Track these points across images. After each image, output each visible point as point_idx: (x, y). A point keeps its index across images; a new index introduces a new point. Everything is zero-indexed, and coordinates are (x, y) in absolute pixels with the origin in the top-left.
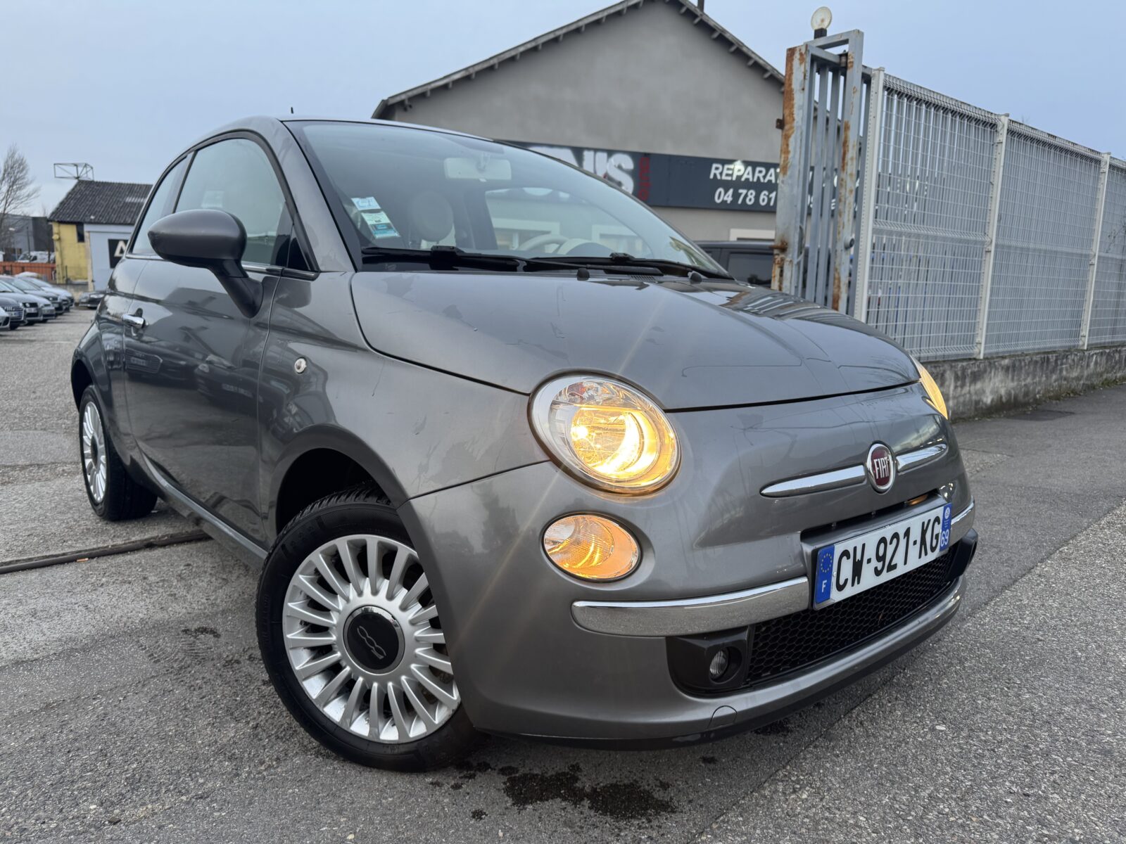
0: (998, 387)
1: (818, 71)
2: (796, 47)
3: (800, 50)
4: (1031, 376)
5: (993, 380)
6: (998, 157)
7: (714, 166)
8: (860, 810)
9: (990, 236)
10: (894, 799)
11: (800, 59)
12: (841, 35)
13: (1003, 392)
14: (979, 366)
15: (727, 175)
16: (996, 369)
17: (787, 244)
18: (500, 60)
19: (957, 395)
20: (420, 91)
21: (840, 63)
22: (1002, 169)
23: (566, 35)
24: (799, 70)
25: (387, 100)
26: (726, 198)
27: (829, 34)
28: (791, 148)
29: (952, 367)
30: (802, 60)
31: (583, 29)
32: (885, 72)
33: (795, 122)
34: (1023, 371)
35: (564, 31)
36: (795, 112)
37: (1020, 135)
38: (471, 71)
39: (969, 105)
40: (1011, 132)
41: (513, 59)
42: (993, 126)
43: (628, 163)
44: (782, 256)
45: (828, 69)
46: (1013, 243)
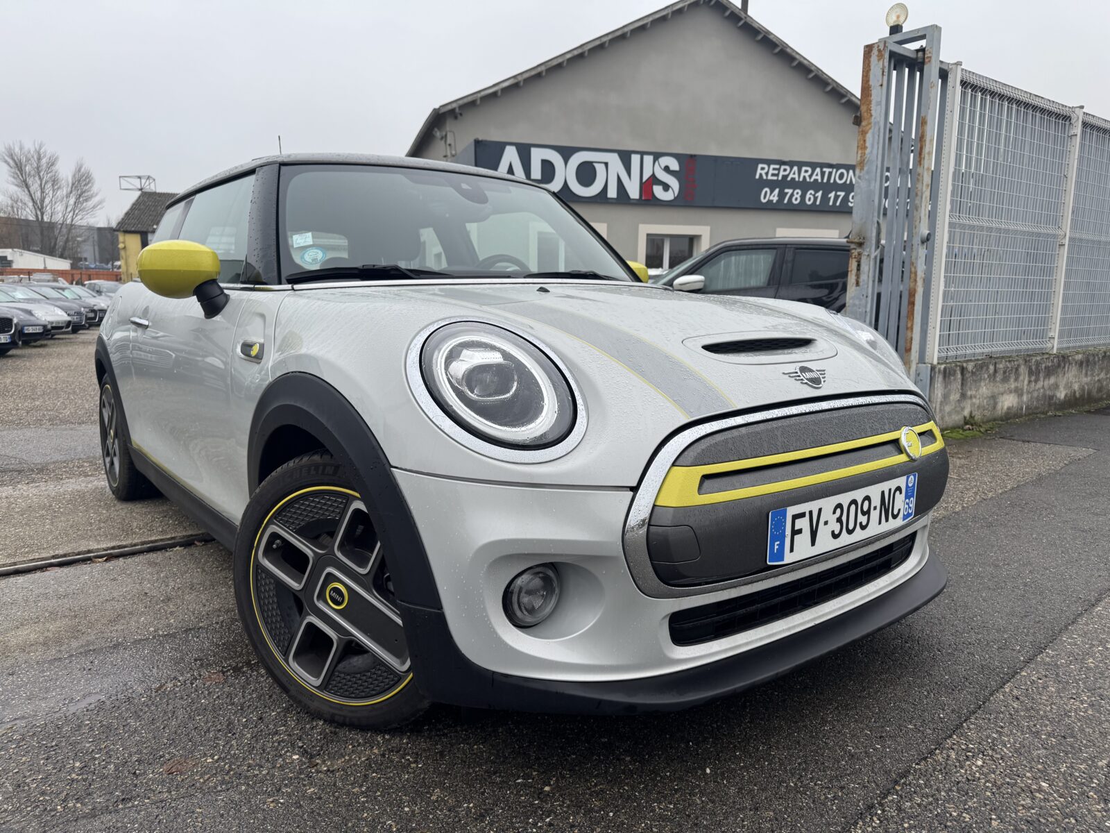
0: (1071, 382)
1: (895, 69)
2: (874, 44)
3: (878, 46)
4: (1104, 372)
5: (1066, 375)
6: (1072, 151)
7: (760, 166)
8: (1040, 777)
9: (1064, 229)
10: (1072, 767)
11: (878, 56)
12: (918, 30)
13: (1076, 387)
14: (1052, 361)
15: (773, 175)
16: (1070, 364)
17: (864, 238)
18: (548, 67)
19: (1031, 390)
20: (470, 99)
21: (917, 58)
22: (1076, 161)
23: (612, 41)
24: (877, 66)
25: (439, 109)
26: (771, 198)
27: (904, 31)
28: (868, 144)
29: (1026, 362)
30: (880, 56)
31: (629, 34)
32: (962, 67)
33: (873, 118)
34: (1097, 367)
35: (610, 37)
36: (872, 108)
37: (1093, 127)
38: (520, 78)
39: (1043, 98)
40: (1085, 124)
41: (560, 66)
42: (1067, 118)
43: (674, 165)
44: (859, 250)
45: (905, 66)
46: (1084, 237)
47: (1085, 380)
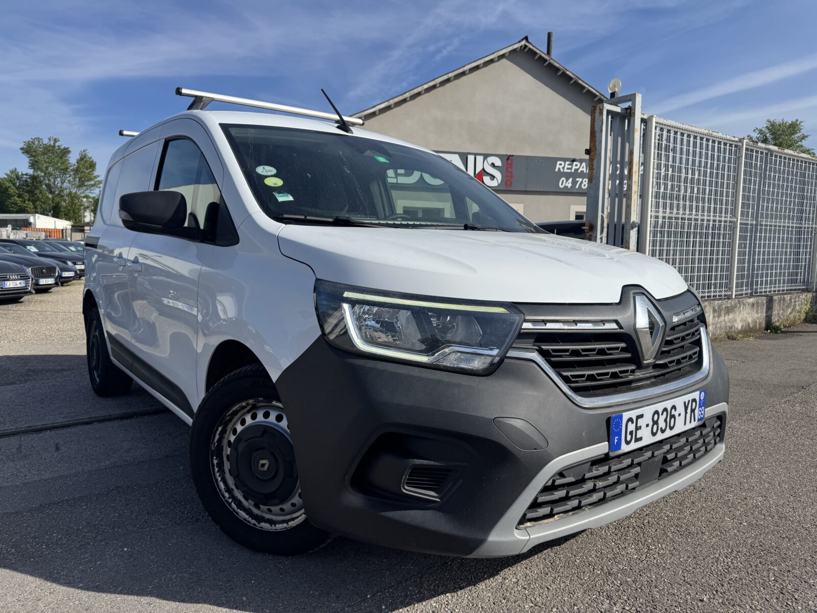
0: (746, 318)
3: (600, 107)
5: (742, 312)
6: (740, 166)
7: (559, 162)
9: (736, 217)
11: (599, 113)
13: (750, 320)
14: (731, 304)
15: (568, 169)
16: (744, 305)
17: (593, 226)
18: (411, 94)
21: (626, 113)
22: (742, 173)
23: (456, 76)
24: (599, 119)
26: (567, 185)
28: (594, 167)
29: (710, 304)
33: (597, 151)
35: (454, 74)
36: (597, 145)
37: (756, 151)
40: (749, 149)
41: (419, 94)
42: (736, 146)
43: (498, 162)
44: (591, 233)
45: (618, 117)
46: (754, 222)
47: (756, 316)
